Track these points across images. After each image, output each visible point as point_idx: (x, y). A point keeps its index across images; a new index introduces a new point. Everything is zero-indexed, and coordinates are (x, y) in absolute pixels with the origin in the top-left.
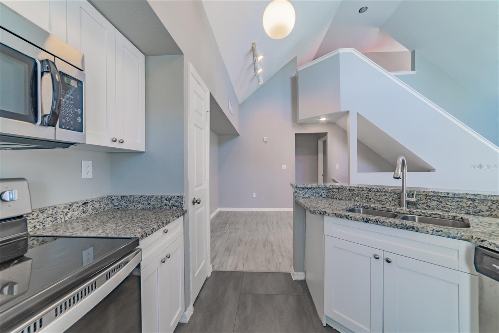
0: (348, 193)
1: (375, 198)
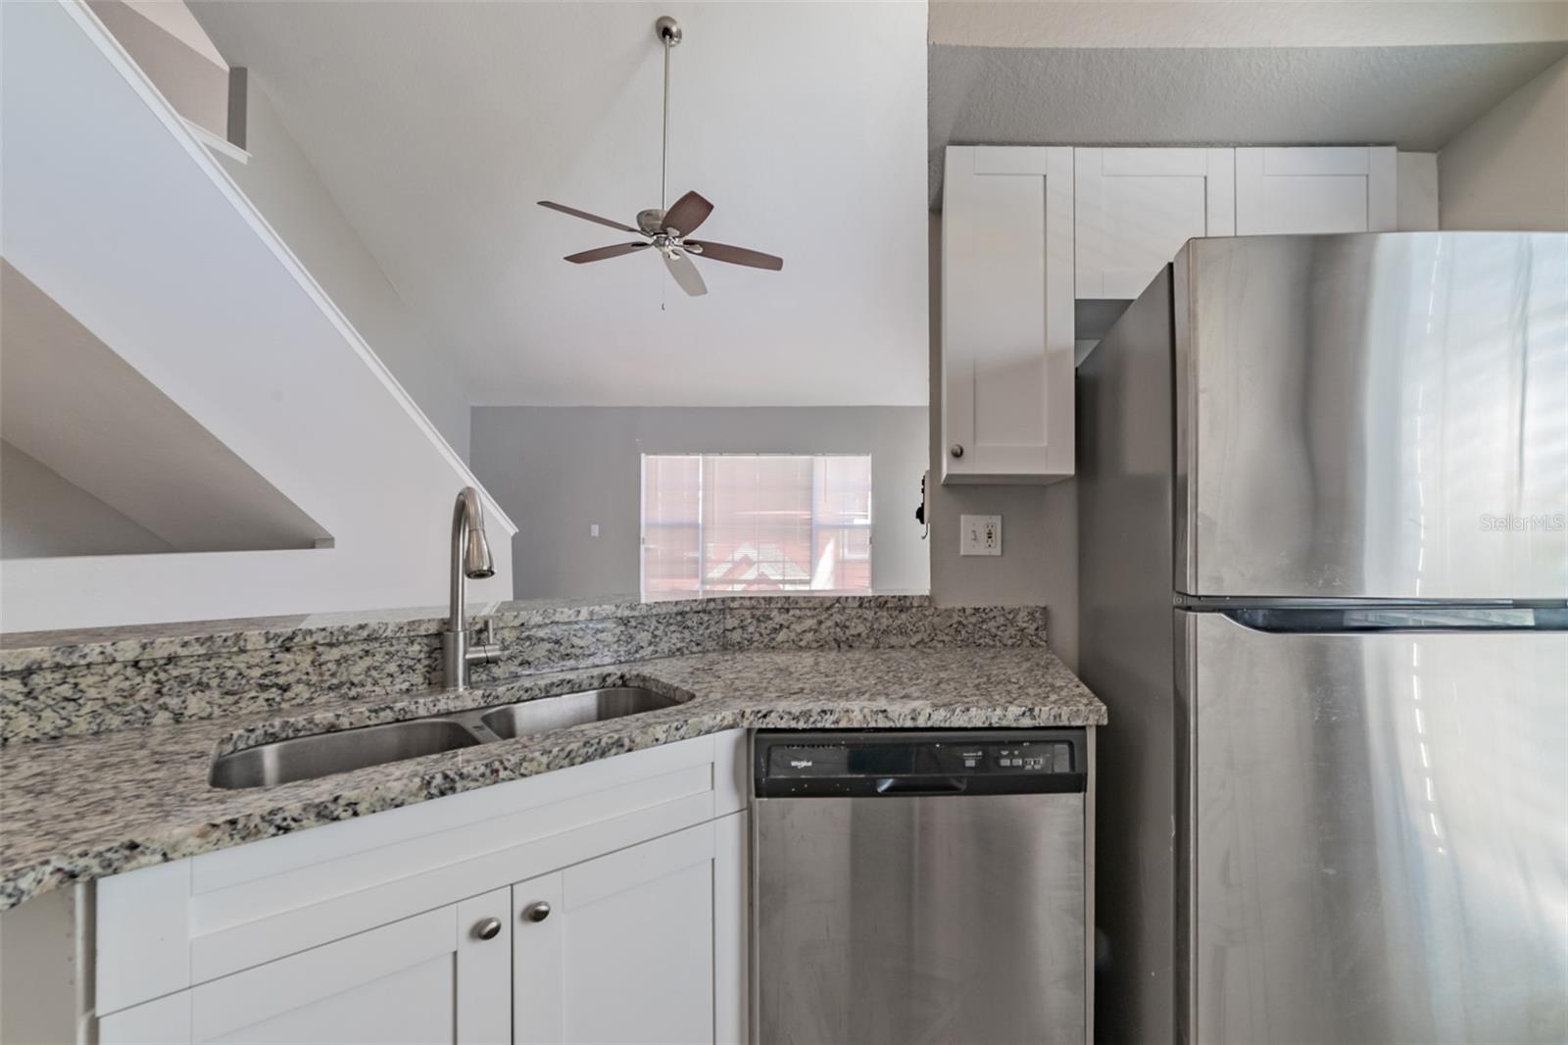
0: (125, 685)
1: (314, 679)
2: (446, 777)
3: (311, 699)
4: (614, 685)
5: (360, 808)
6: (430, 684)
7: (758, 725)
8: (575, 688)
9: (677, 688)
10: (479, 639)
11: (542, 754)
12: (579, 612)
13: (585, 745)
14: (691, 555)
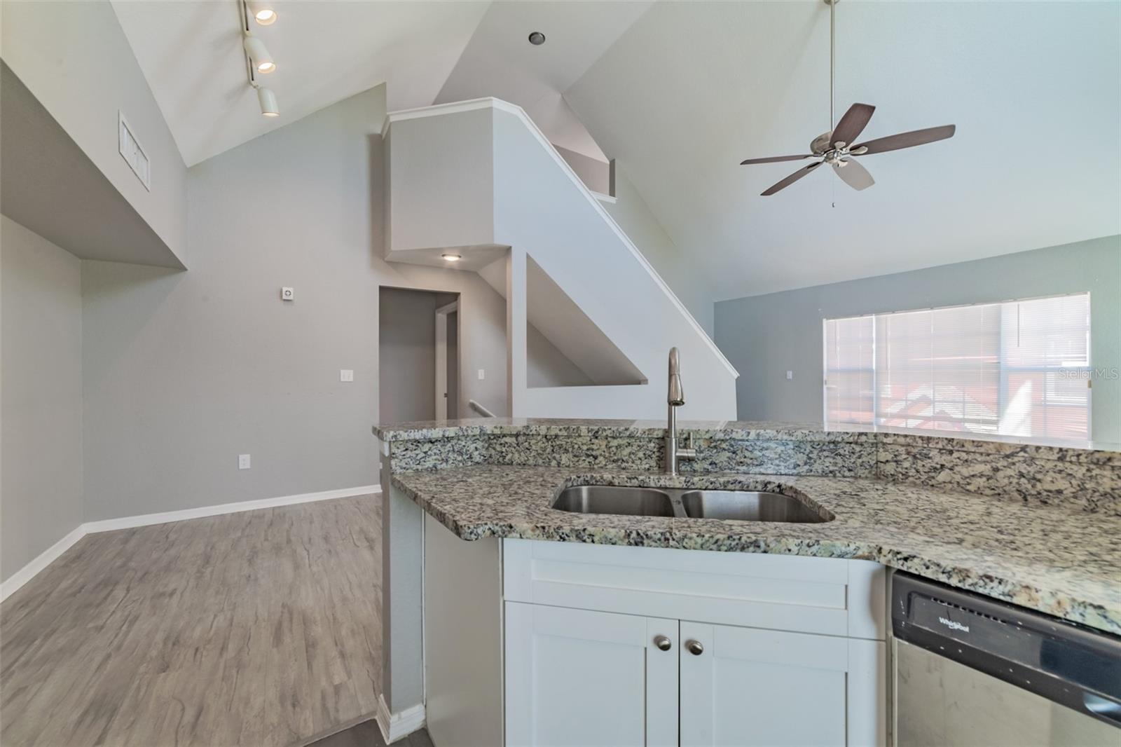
0: (543, 445)
1: (607, 455)
2: (638, 534)
3: (606, 465)
4: (773, 491)
5: (596, 539)
6: (659, 467)
7: (897, 565)
8: (745, 488)
9: (821, 506)
10: (686, 444)
11: (698, 536)
12: (749, 433)
13: (729, 537)
14: (867, 392)
